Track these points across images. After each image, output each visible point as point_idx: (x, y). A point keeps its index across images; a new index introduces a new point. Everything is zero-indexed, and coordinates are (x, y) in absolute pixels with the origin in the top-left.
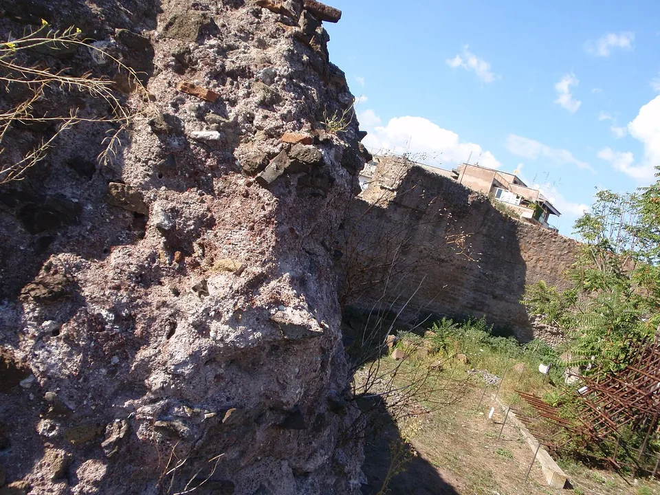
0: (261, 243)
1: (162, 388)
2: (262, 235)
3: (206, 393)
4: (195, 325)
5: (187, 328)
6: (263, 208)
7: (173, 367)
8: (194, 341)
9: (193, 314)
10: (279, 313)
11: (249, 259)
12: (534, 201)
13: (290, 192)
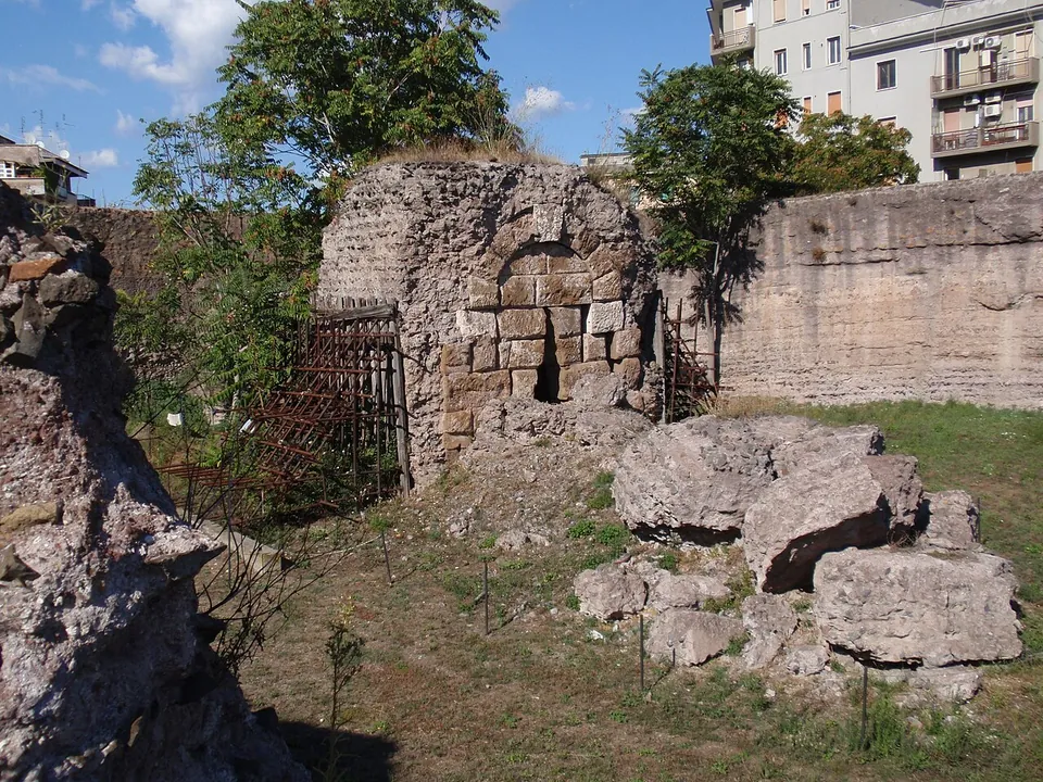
0: (63, 458)
1: (26, 752)
2: (60, 444)
3: (88, 719)
4: (38, 633)
5: (26, 642)
6: (41, 401)
7: (31, 713)
8: (46, 657)
9: (30, 617)
10: (153, 549)
11: (60, 491)
12: (37, 165)
13: (67, 359)
